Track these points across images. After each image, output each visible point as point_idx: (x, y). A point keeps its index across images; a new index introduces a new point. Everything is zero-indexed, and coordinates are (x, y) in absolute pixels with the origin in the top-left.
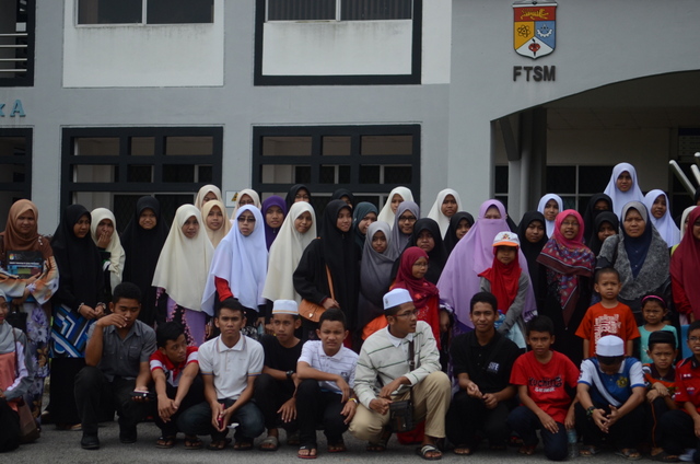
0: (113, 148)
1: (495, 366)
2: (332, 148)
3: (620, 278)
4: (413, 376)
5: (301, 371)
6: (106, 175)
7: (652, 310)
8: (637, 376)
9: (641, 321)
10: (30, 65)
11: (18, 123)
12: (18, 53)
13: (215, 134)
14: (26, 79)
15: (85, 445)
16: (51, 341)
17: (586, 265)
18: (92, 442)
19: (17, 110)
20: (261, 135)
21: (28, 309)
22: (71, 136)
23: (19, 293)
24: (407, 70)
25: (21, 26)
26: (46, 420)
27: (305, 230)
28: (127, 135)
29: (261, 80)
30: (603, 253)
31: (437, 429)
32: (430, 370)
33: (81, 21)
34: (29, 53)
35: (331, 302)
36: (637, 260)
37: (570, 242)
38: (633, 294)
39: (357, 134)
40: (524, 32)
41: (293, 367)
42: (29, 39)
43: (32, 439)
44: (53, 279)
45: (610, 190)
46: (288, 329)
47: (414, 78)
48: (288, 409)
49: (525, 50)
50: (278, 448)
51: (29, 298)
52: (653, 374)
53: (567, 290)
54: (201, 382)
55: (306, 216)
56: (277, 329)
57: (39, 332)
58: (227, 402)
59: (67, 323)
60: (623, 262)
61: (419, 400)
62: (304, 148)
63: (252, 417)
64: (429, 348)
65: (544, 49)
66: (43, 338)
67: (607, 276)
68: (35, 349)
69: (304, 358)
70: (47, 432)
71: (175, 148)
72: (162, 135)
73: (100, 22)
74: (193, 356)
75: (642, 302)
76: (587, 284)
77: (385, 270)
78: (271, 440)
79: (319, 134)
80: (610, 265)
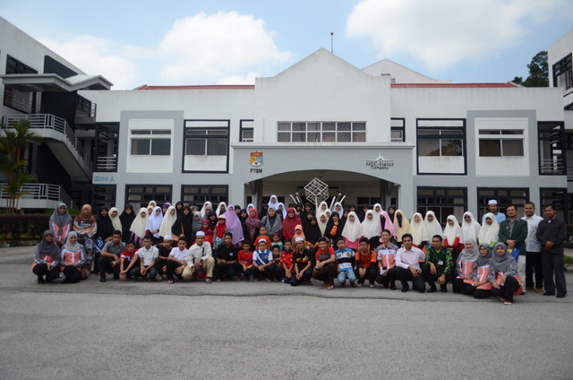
0: (140, 190)
1: (231, 254)
2: (203, 191)
3: (266, 229)
4: (204, 258)
5: (169, 258)
6: (139, 198)
7: (276, 238)
8: (270, 258)
9: (272, 241)
10: (116, 166)
11: (112, 183)
12: (114, 163)
13: (170, 187)
14: (115, 170)
15: (101, 281)
16: (94, 248)
17: (258, 225)
18: (103, 280)
19: (112, 179)
20: (183, 187)
21: (85, 238)
22: (128, 187)
23: (83, 233)
24: (225, 170)
25: (115, 155)
26: (92, 273)
27: (173, 214)
28: (145, 187)
29: (183, 172)
30: (263, 221)
31: (210, 274)
32: (209, 257)
33: (132, 154)
34: (116, 163)
35: (182, 235)
36: (272, 223)
37: (254, 217)
38: (271, 233)
39: (211, 187)
40: (253, 159)
41: (168, 256)
42: (117, 159)
43: (86, 278)
44: (95, 230)
45: (269, 204)
46: (169, 244)
47: (227, 172)
48: (165, 268)
49: (254, 164)
50: (163, 280)
51: (86, 235)
52: (274, 256)
53: (252, 232)
54: (139, 261)
55: (173, 210)
56: (164, 244)
57: (90, 246)
58: (146, 267)
59: (100, 242)
60: (268, 224)
61: (204, 265)
62: (196, 191)
63: (153, 271)
64: (209, 250)
65: (259, 164)
66: (91, 247)
67: (262, 228)
68: (87, 251)
69: (171, 253)
70: (93, 276)
71: (159, 191)
72: (155, 187)
73: (138, 154)
74: (136, 253)
75: (273, 236)
76: (257, 230)
77: (200, 226)
78: (160, 278)
79: (200, 187)
80: (264, 225)
